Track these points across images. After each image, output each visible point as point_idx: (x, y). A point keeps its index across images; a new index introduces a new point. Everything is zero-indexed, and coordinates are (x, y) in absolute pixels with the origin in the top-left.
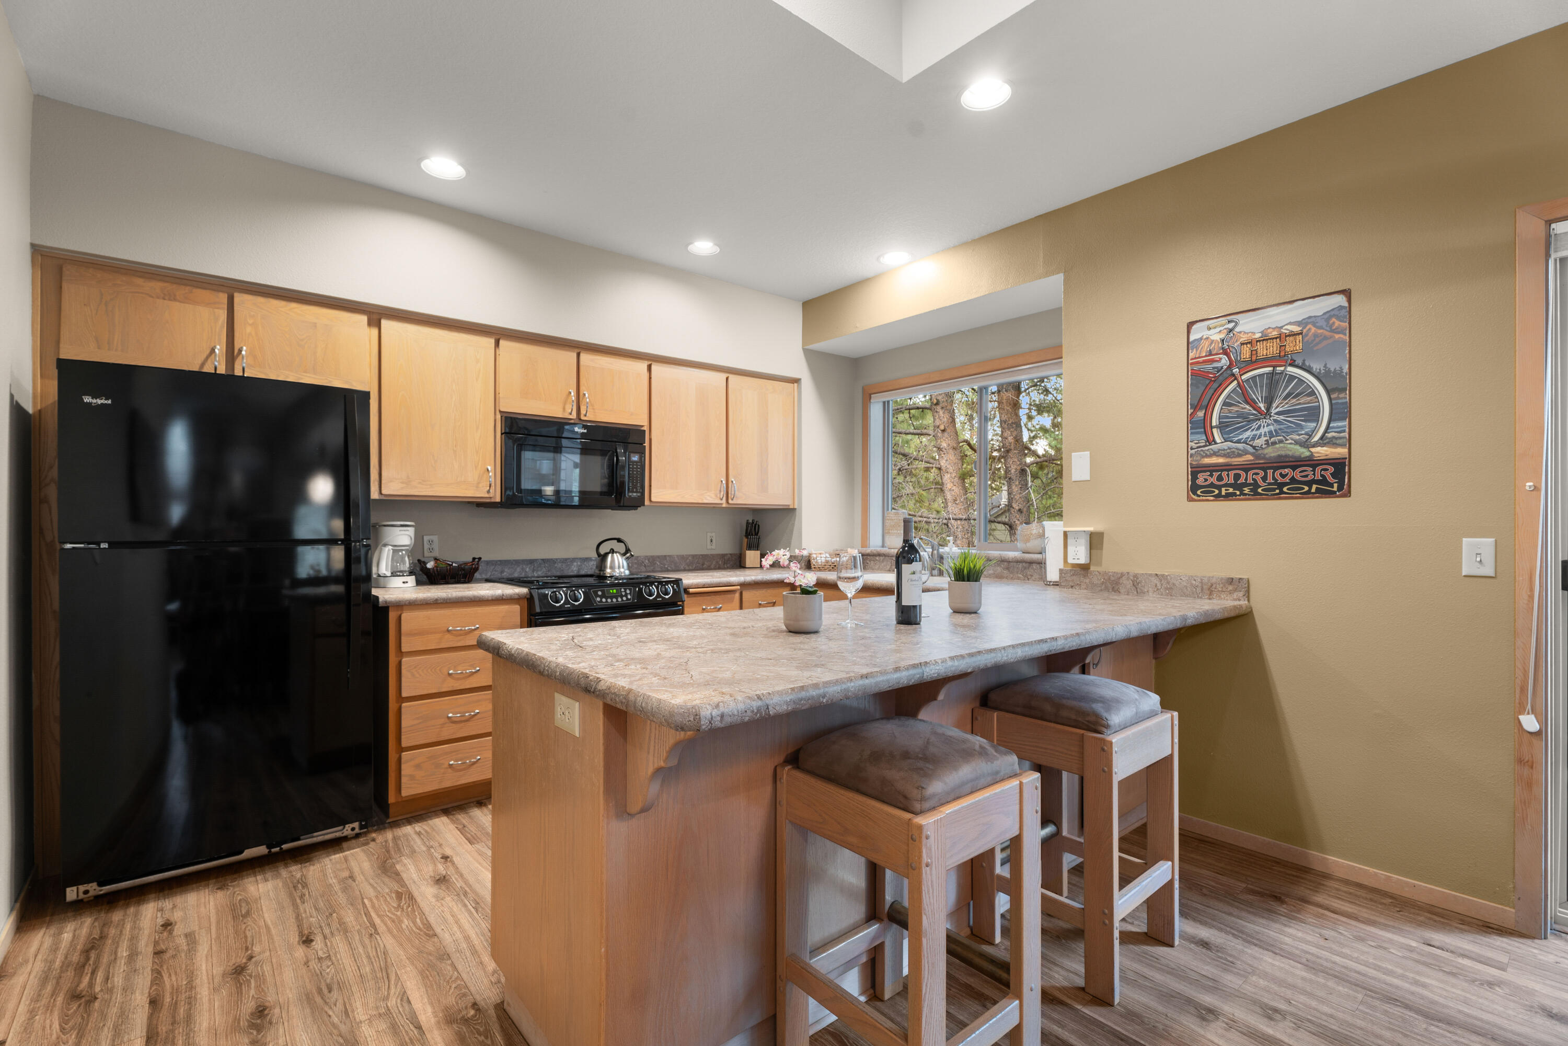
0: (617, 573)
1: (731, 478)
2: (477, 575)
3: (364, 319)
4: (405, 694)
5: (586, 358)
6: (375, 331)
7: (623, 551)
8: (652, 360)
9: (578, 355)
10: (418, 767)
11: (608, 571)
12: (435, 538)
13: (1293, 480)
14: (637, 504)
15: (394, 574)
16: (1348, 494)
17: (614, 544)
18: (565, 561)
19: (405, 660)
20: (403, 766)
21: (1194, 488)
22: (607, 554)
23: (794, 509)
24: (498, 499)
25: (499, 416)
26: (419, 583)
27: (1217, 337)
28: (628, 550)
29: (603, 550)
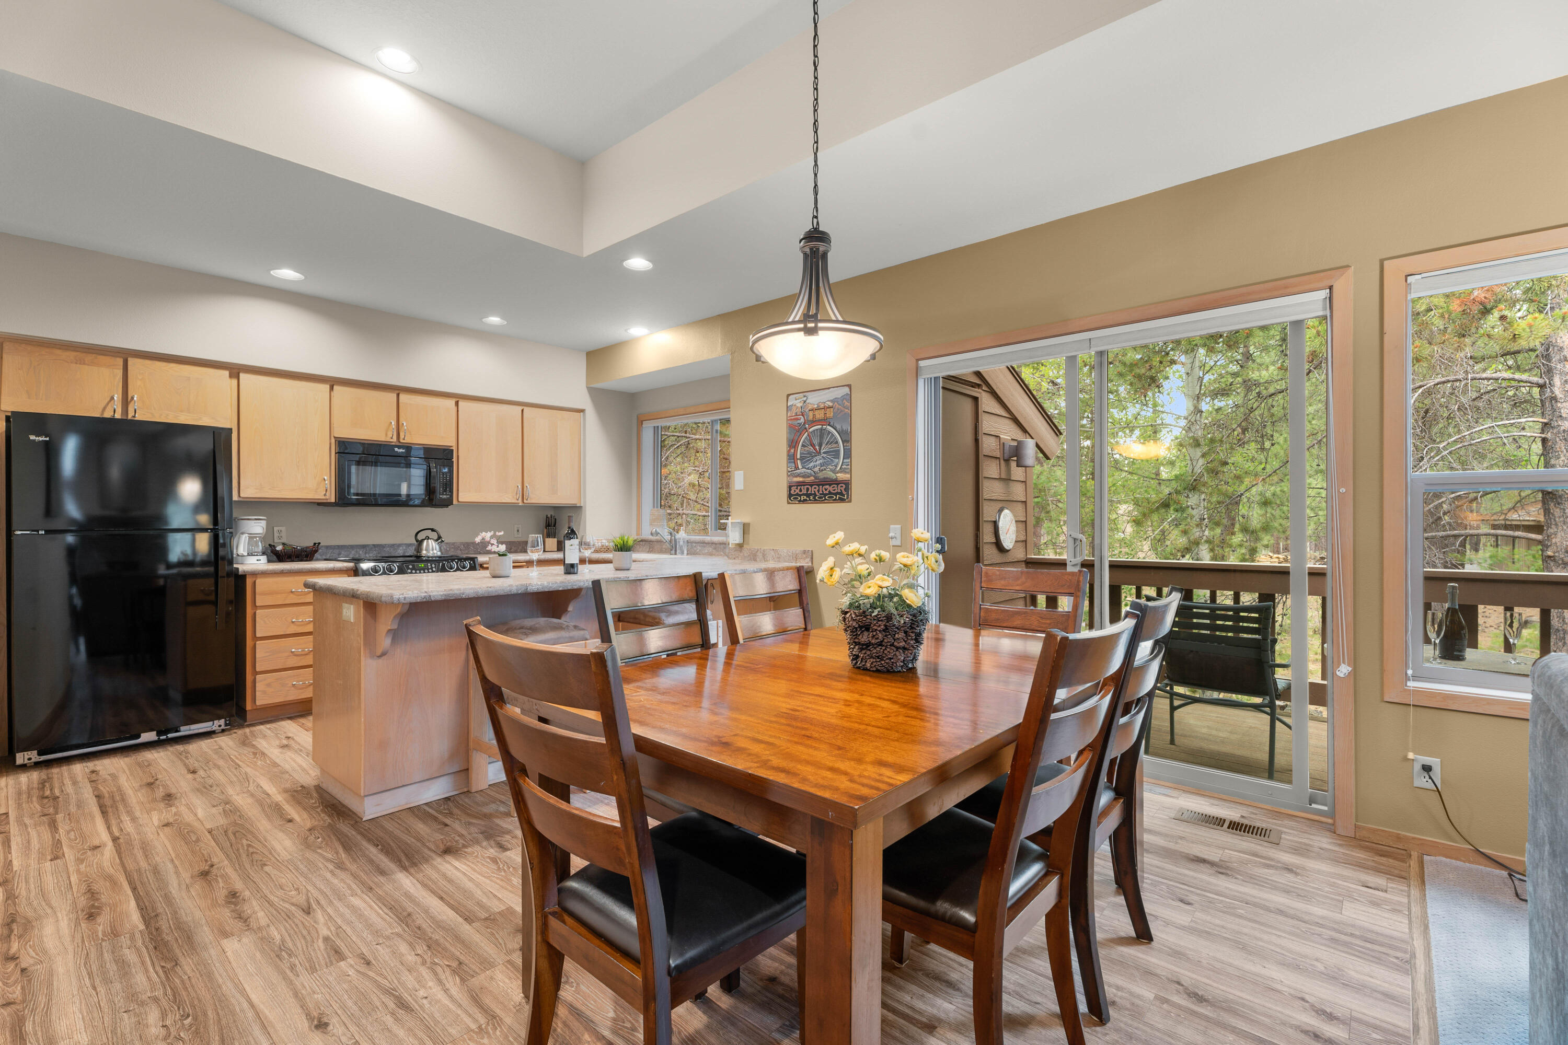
0: (431, 554)
1: (526, 484)
2: (317, 555)
3: (227, 373)
4: (258, 635)
5: (404, 397)
6: (235, 382)
7: (436, 537)
8: (458, 398)
9: (398, 395)
10: (269, 685)
11: (424, 552)
12: (283, 529)
13: (830, 492)
14: (447, 503)
15: (250, 554)
16: (850, 501)
17: (429, 533)
18: (393, 546)
19: (258, 612)
20: (257, 685)
21: (790, 496)
22: (423, 540)
23: (581, 507)
24: (333, 500)
25: (333, 441)
26: (269, 561)
27: (799, 405)
28: (439, 537)
29: (420, 537)
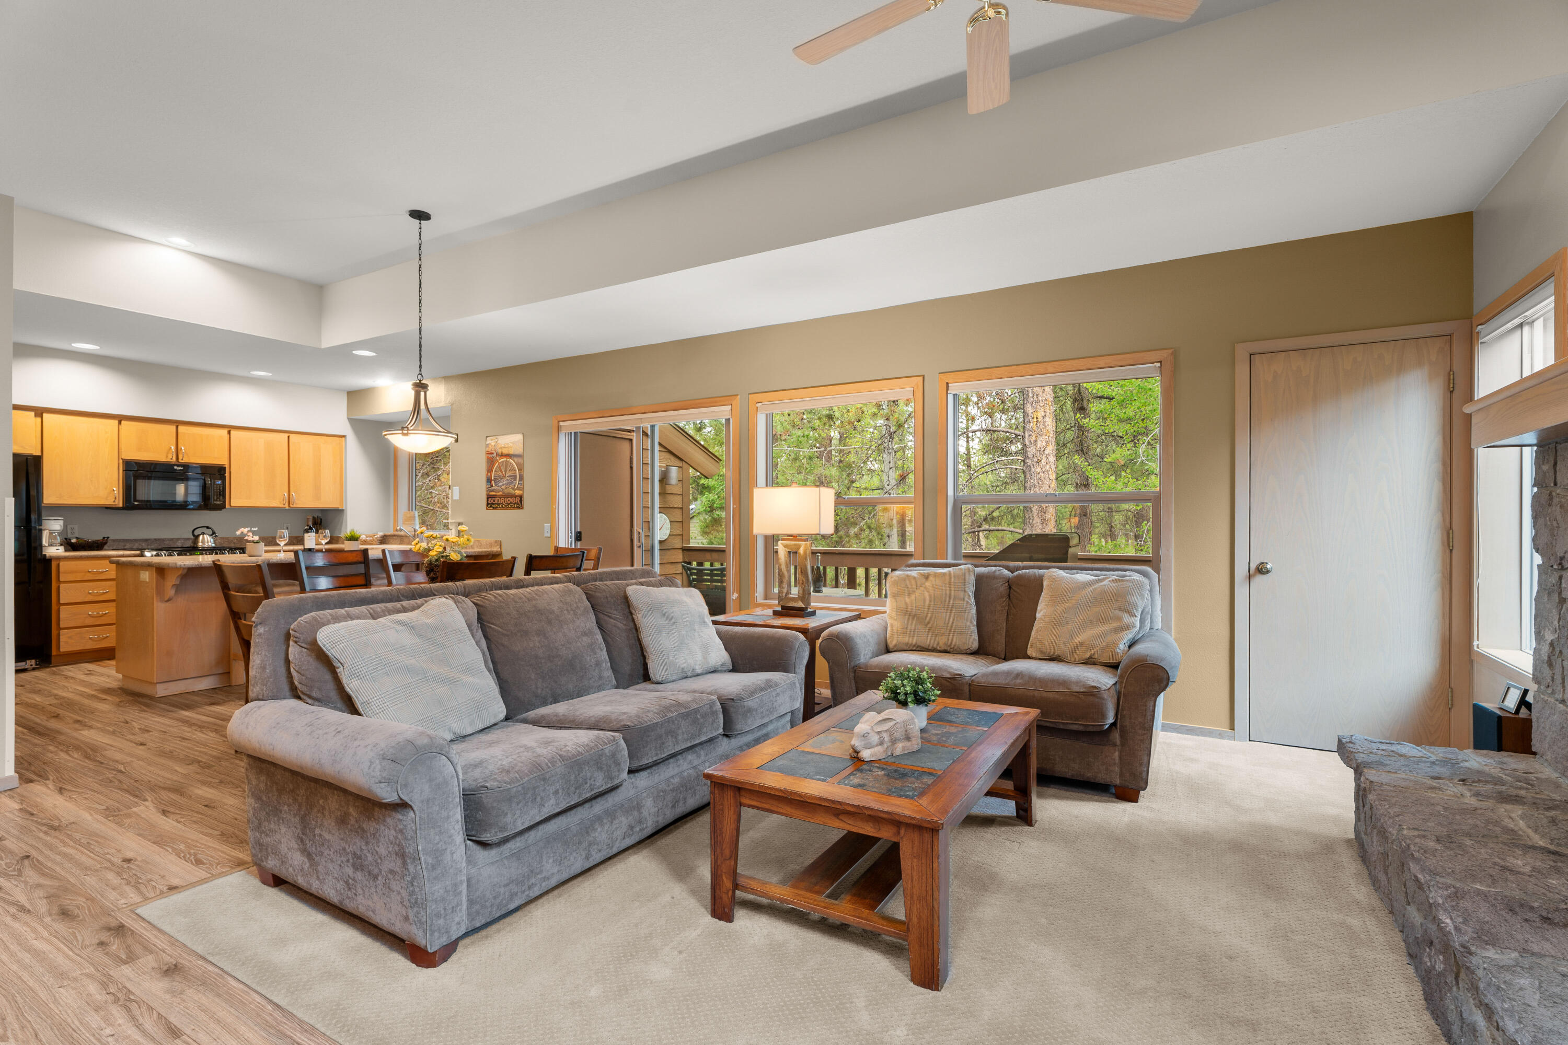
0: (206, 545)
1: (292, 493)
2: (106, 547)
3: (33, 414)
4: (62, 602)
5: (181, 428)
6: (39, 419)
7: (211, 533)
8: (230, 428)
9: (177, 427)
10: (70, 638)
11: (200, 544)
12: (76, 527)
13: (511, 503)
14: (222, 507)
15: (51, 545)
16: (522, 508)
17: (204, 530)
18: (172, 540)
19: (62, 585)
20: (61, 637)
21: (488, 504)
22: (199, 536)
23: (343, 510)
24: (121, 505)
25: (121, 461)
26: (66, 550)
27: (493, 444)
28: (214, 533)
29: (196, 533)
